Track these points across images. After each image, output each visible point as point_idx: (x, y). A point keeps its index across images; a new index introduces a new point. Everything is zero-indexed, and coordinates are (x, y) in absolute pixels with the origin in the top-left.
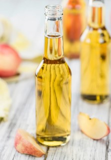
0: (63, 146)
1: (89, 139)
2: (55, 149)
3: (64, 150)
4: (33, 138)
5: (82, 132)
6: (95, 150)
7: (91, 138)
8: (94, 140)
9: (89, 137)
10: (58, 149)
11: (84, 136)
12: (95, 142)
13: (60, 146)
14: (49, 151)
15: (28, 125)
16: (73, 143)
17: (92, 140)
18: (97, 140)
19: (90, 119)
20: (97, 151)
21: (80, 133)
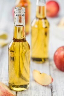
0: (26, 91)
1: (40, 85)
2: (21, 92)
3: (27, 93)
4: (7, 86)
5: (35, 81)
6: (45, 92)
7: (41, 85)
8: (43, 86)
9: (40, 84)
10: (22, 92)
11: (37, 84)
12: (44, 87)
13: (23, 90)
14: (17, 94)
15: (2, 78)
16: (31, 88)
17: (42, 86)
18: (45, 86)
19: (41, 74)
20: (46, 93)
21: (34, 82)
